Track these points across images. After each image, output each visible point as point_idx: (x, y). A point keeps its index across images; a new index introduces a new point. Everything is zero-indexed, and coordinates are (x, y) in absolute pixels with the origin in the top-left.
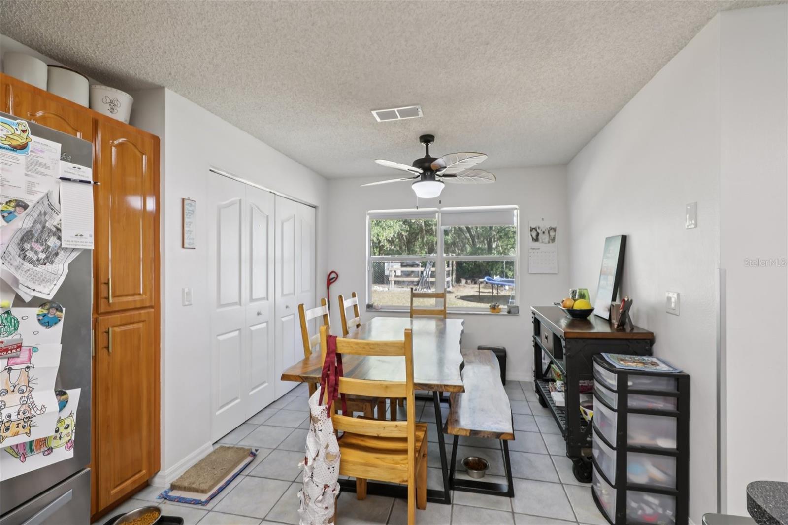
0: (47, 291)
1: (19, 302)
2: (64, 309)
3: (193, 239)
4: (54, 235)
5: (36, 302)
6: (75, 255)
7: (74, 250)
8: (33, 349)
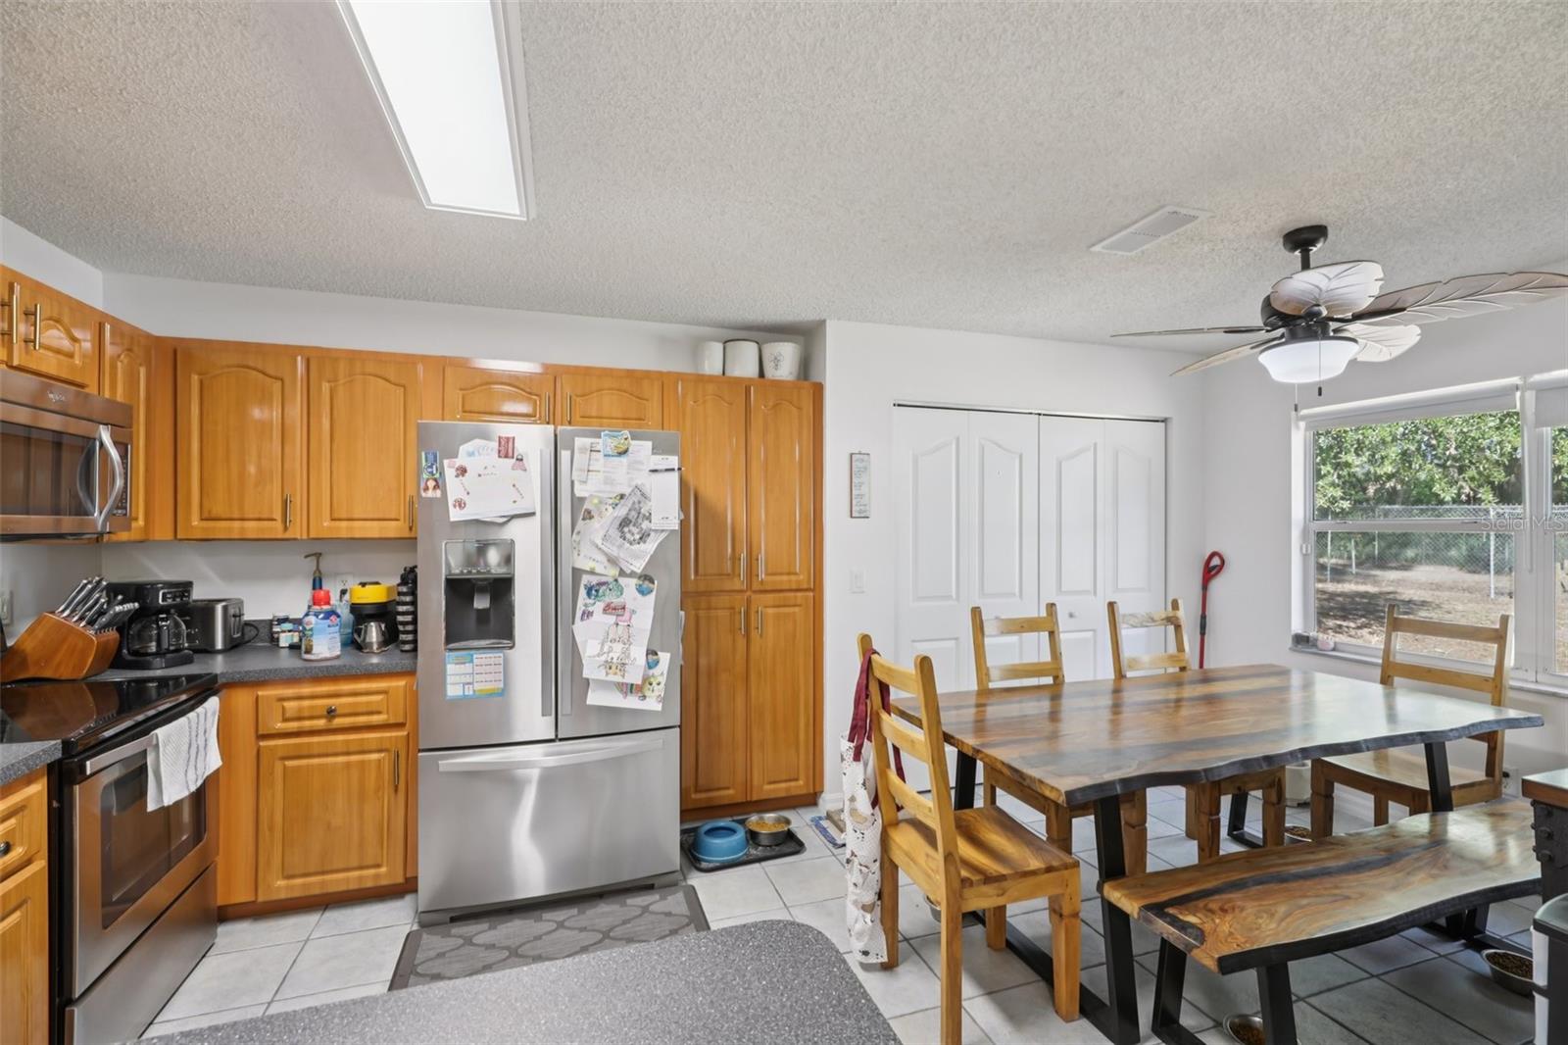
0: (638, 565)
1: (622, 573)
2: (656, 582)
3: (865, 505)
4: (647, 519)
5: (632, 575)
6: (663, 536)
7: (663, 531)
8: (634, 612)
